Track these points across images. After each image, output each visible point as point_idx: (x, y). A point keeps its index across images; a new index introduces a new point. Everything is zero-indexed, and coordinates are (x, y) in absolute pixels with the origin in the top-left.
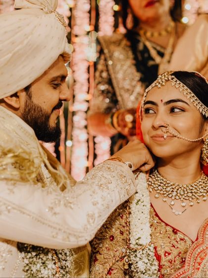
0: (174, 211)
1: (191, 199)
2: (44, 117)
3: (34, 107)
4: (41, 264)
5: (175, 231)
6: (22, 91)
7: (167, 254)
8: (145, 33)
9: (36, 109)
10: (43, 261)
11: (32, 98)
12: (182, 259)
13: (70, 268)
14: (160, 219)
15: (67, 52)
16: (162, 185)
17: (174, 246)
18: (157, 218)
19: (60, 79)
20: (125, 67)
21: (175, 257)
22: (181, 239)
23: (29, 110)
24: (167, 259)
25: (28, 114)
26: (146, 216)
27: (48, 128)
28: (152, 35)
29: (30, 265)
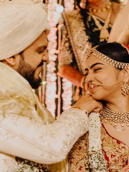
0: (116, 129)
1: (127, 122)
2: (32, 71)
3: (25, 65)
4: (30, 169)
5: (119, 142)
6: (17, 54)
7: (113, 156)
8: (92, 10)
9: (27, 66)
10: (32, 167)
11: (24, 59)
12: (123, 159)
13: (48, 169)
14: (109, 135)
15: (48, 29)
16: (108, 114)
17: (118, 151)
18: (107, 134)
19: (43, 48)
20: (79, 33)
21: (119, 158)
22: (123, 147)
23: (22, 67)
24: (113, 159)
25: (21, 70)
26: (97, 133)
27: (34, 79)
28: (97, 11)
29: (23, 169)
